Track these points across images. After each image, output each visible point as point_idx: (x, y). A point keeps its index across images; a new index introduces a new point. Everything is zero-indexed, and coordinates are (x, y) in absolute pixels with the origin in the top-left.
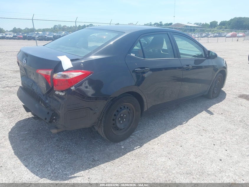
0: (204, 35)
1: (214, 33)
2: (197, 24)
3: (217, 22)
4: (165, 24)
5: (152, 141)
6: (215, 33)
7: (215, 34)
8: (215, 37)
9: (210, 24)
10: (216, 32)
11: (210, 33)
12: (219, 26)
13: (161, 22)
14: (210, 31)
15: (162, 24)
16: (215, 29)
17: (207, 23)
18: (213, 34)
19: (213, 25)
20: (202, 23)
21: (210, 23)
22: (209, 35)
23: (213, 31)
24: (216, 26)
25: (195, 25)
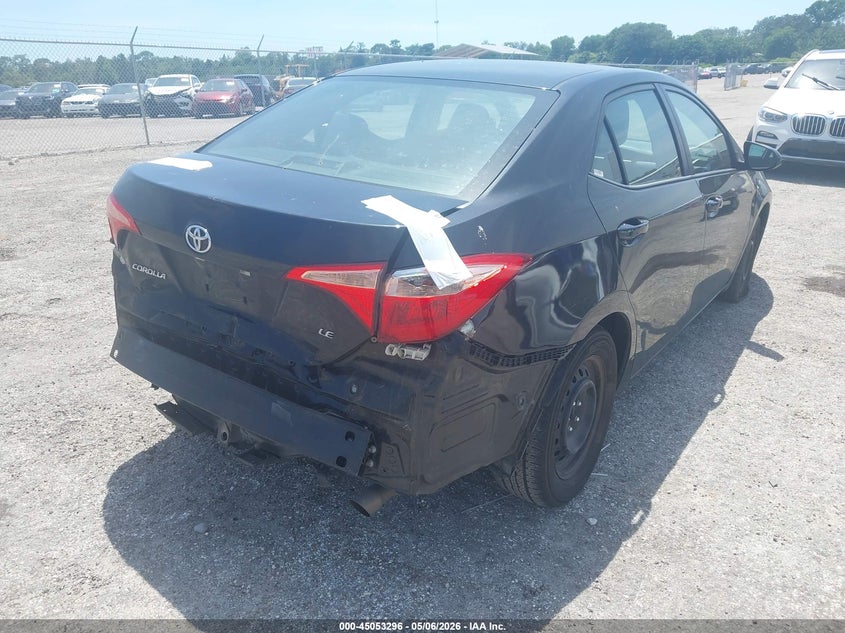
2: (513, 46)
3: (573, 41)
5: (668, 479)
9: (551, 46)
12: (579, 52)
13: (394, 42)
15: (399, 49)
17: (542, 43)
19: (562, 48)
21: (553, 43)
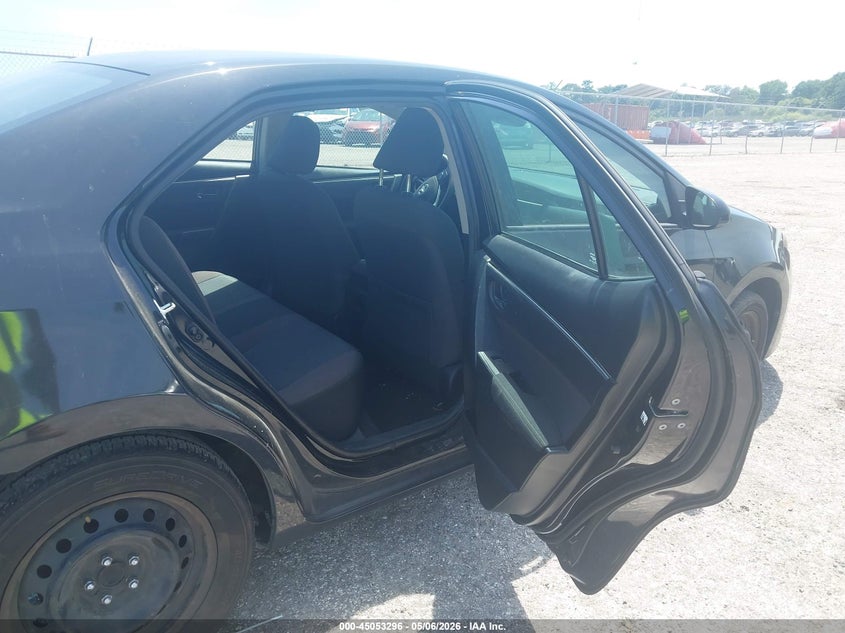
0: (736, 127)
1: (771, 120)
2: (716, 89)
3: (786, 86)
4: (600, 90)
6: (775, 121)
7: (778, 126)
8: (775, 134)
9: (759, 90)
10: (781, 117)
11: (758, 121)
12: (791, 97)
13: (587, 82)
14: (760, 115)
15: (591, 88)
16: (778, 107)
17: (750, 86)
18: (771, 124)
19: (771, 93)
20: (733, 87)
21: (763, 87)
22: (755, 128)
23: (771, 114)
24: (783, 98)
25: (708, 93)
